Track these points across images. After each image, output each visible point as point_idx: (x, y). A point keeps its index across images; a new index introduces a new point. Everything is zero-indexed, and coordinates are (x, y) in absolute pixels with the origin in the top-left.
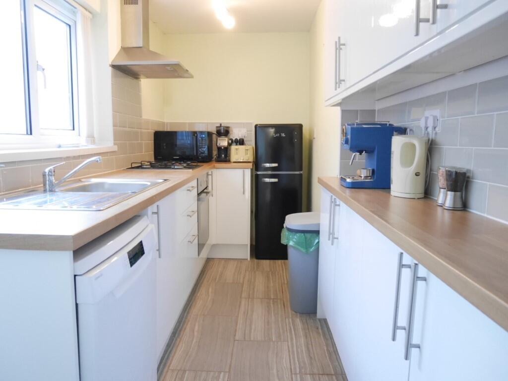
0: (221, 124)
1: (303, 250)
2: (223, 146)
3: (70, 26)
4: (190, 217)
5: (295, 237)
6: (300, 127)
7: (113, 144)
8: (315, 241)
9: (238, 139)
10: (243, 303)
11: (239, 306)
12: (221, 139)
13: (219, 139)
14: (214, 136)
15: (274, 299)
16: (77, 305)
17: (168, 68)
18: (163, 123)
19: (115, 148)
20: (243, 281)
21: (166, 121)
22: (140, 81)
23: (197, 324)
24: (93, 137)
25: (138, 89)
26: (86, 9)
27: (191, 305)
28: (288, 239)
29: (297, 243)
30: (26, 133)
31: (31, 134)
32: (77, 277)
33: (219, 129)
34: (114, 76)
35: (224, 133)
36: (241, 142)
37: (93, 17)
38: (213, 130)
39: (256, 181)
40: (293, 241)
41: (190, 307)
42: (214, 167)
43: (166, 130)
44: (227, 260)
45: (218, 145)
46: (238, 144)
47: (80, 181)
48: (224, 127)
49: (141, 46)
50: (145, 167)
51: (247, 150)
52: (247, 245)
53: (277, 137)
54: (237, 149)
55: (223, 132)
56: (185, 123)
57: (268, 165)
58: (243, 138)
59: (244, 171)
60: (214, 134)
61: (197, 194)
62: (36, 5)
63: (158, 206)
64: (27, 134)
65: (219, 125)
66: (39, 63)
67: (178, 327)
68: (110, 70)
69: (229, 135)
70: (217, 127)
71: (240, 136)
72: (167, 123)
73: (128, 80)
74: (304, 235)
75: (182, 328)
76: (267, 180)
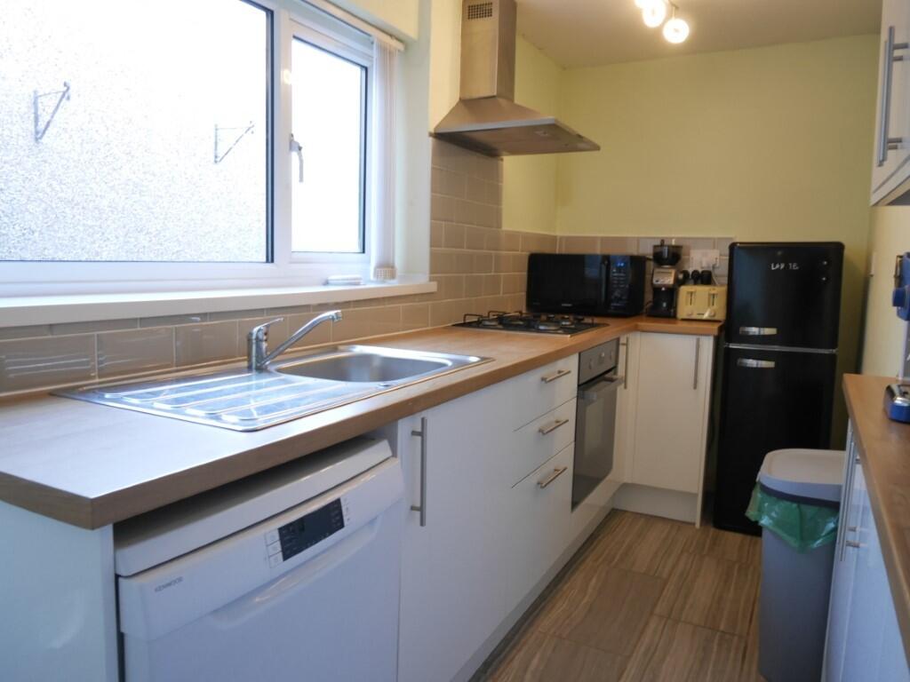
0: (663, 241)
1: (793, 542)
2: (664, 286)
3: (366, 69)
4: (544, 434)
5: (776, 508)
6: (838, 248)
7: (428, 279)
8: (825, 524)
9: (700, 270)
10: (652, 625)
11: (642, 632)
12: (662, 270)
13: (657, 270)
14: (650, 265)
15: (723, 632)
16: (121, 638)
17: (540, 133)
18: (554, 239)
19: (433, 287)
20: (670, 575)
21: (559, 233)
22: (502, 160)
23: (538, 656)
24: (393, 267)
25: (495, 176)
26: (391, 35)
27: (544, 608)
28: (760, 510)
29: (777, 523)
30: (265, 260)
31: (272, 261)
32: (121, 580)
33: (658, 250)
34: (438, 154)
35: (667, 259)
36: (704, 278)
37: (406, 48)
38: (647, 250)
39: (725, 364)
40: (771, 518)
41: (538, 615)
42: (636, 329)
43: (557, 252)
44: (652, 519)
45: (654, 282)
46: (699, 281)
47: (335, 349)
48: (669, 246)
49: (495, 94)
50: (487, 323)
51: (714, 295)
52: (696, 495)
53: (778, 269)
54: (691, 293)
55: (670, 255)
56: (593, 240)
57: (754, 330)
58: (711, 269)
59: (698, 341)
60: (650, 260)
61: (576, 386)
62: (295, 37)
63: (423, 419)
64: (267, 261)
65: (658, 243)
66: (296, 139)
67: (499, 655)
68: (429, 143)
69: (680, 262)
70: (655, 247)
71: (704, 264)
72: (561, 238)
73: (474, 160)
74: (799, 507)
75: (505, 657)
76: (752, 363)
